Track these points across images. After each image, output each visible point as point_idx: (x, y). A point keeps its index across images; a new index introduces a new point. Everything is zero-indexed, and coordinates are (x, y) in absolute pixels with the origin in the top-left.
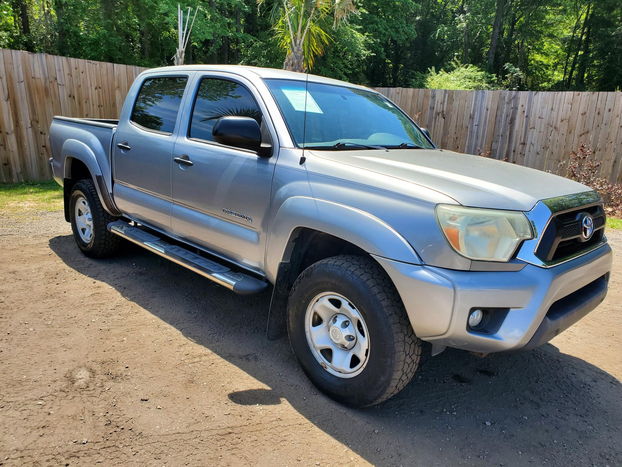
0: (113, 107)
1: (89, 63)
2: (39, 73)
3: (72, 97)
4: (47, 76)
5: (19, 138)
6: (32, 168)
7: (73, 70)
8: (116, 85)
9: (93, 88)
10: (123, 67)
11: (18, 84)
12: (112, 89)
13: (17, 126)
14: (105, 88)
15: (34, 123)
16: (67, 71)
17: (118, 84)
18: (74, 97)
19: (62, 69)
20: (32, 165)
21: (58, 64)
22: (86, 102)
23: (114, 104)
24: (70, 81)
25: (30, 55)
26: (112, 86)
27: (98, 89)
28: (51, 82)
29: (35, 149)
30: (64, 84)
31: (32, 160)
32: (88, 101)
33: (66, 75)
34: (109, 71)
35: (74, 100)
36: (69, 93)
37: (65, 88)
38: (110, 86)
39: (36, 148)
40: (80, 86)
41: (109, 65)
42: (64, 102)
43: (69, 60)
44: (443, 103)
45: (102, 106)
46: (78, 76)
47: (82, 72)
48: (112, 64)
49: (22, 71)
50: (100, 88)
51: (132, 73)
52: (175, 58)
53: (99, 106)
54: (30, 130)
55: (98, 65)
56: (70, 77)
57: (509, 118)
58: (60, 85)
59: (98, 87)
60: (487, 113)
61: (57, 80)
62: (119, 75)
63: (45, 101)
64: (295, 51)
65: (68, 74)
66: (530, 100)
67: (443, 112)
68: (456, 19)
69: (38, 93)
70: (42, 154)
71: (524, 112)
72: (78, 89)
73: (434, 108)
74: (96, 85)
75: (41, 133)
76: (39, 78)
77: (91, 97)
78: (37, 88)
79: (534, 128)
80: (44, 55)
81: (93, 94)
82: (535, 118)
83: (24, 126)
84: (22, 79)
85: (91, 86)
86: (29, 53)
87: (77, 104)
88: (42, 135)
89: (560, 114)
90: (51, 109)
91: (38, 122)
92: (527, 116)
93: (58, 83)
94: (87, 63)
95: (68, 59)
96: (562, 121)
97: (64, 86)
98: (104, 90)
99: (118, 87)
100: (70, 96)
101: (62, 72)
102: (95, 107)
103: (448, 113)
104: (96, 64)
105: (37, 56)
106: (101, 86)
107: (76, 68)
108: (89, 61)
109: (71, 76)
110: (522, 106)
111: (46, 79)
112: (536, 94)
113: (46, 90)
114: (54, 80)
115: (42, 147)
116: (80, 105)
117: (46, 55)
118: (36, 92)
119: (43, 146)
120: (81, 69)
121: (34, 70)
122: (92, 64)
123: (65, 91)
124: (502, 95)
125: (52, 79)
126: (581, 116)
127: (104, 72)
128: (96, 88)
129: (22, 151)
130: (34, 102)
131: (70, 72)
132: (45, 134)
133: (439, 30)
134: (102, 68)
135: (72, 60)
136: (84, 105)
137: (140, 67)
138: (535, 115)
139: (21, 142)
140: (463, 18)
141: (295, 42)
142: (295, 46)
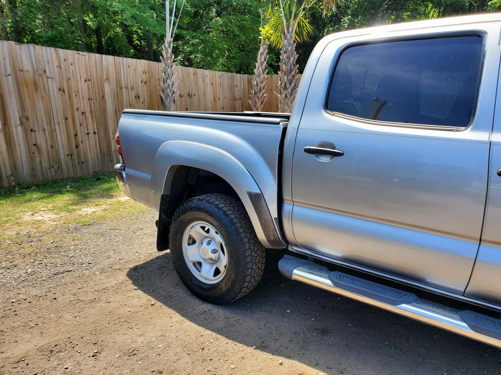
0: (102, 99)
1: (78, 54)
2: (27, 66)
3: (62, 90)
4: (36, 68)
5: (8, 137)
6: (23, 169)
7: (62, 61)
8: (105, 77)
9: (83, 80)
10: (110, 58)
11: (5, 78)
12: (101, 81)
13: (6, 124)
14: (94, 80)
15: (24, 120)
16: (56, 63)
17: (107, 76)
18: (64, 90)
19: (50, 61)
20: (22, 166)
21: (47, 56)
22: (76, 96)
23: (103, 97)
24: (60, 73)
25: (17, 46)
26: (101, 78)
27: (88, 81)
28: (40, 75)
29: (25, 149)
30: (53, 77)
31: (23, 160)
32: (78, 95)
33: (55, 67)
34: (98, 63)
35: (64, 94)
36: (59, 86)
37: (54, 81)
38: (99, 79)
39: (26, 146)
40: (70, 79)
41: (98, 56)
42: (54, 95)
43: (58, 51)
45: (92, 99)
46: (68, 68)
47: (72, 64)
48: (101, 55)
49: (9, 63)
50: (89, 80)
51: (120, 64)
52: (164, 48)
53: (89, 99)
54: (19, 128)
55: (87, 56)
56: (59, 69)
58: (49, 78)
59: (87, 80)
61: (46, 72)
62: (107, 67)
63: (35, 96)
64: (289, 38)
65: (58, 66)
68: (342, 20)
69: (27, 87)
70: (33, 153)
72: (68, 82)
74: (85, 78)
75: (32, 131)
76: (28, 71)
77: (81, 90)
78: (26, 82)
80: (31, 46)
81: (83, 86)
83: (13, 124)
84: (9, 71)
85: (81, 78)
86: (16, 43)
87: (67, 98)
88: (32, 133)
90: (41, 104)
91: (27, 119)
93: (48, 75)
94: (76, 54)
95: (56, 50)
97: (54, 80)
98: (94, 82)
99: (107, 79)
100: (60, 90)
101: (51, 64)
102: (85, 100)
104: (85, 56)
105: (24, 46)
106: (90, 79)
107: (65, 60)
108: (78, 52)
109: (61, 68)
111: (35, 72)
113: (35, 84)
114: (43, 72)
115: (32, 145)
116: (70, 99)
117: (34, 46)
118: (24, 86)
119: (34, 145)
120: (70, 60)
121: (22, 62)
122: (81, 55)
123: (55, 85)
125: (41, 72)
127: (93, 64)
128: (85, 81)
129: (12, 152)
130: (23, 97)
131: (59, 64)
132: (35, 131)
133: (326, 30)
134: (91, 59)
135: (61, 51)
136: (74, 99)
137: (127, 59)
139: (10, 141)
140: (347, 20)
141: (288, 30)
142: (288, 34)
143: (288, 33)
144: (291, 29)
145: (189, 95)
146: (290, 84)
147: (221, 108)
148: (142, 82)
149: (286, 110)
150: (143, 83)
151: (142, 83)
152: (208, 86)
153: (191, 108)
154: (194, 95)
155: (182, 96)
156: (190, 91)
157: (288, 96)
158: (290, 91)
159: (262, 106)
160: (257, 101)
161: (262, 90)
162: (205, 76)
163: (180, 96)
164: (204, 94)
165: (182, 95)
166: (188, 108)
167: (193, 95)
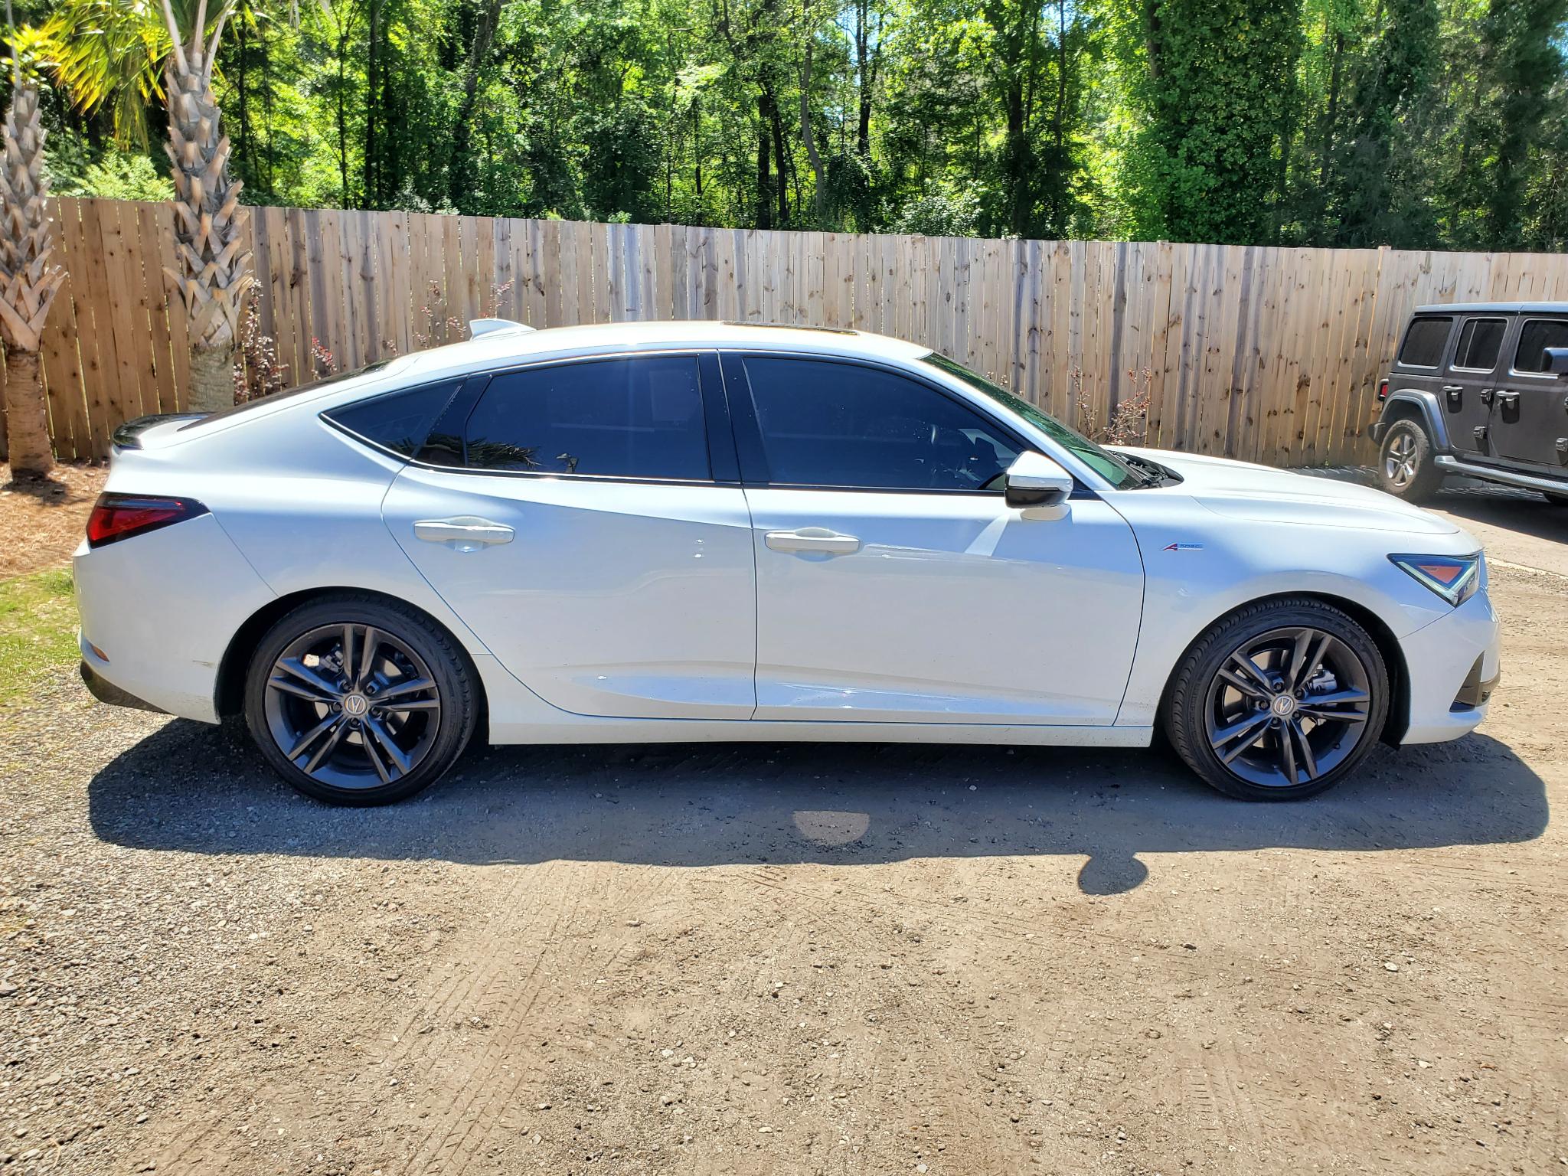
44: (532, 255)
57: (703, 290)
60: (648, 280)
64: (197, 88)
66: (740, 249)
67: (537, 277)
71: (732, 275)
73: (508, 266)
79: (759, 313)
82: (757, 291)
89: (806, 280)
92: (740, 286)
96: (811, 295)
103: (551, 280)
110: (726, 262)
112: (750, 236)
124: (678, 237)
126: (843, 283)
138: (756, 283)
141: (189, 60)
142: (191, 72)
143: (191, 69)
146: (225, 244)
149: (219, 327)
157: (222, 281)
158: (225, 267)
159: (46, 308)
160: (25, 289)
161: (37, 252)
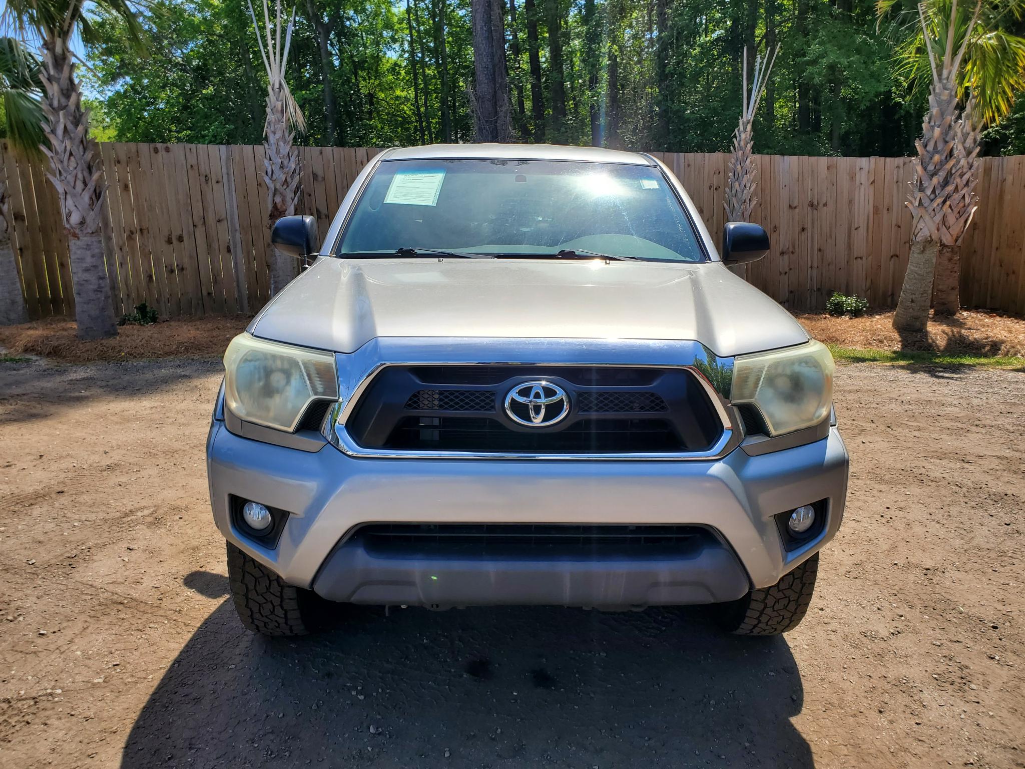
64: (937, 91)
141: (940, 75)
142: (939, 82)
144: (945, 73)
145: (811, 205)
146: (931, 180)
147: (893, 225)
148: (710, 187)
150: (713, 188)
151: (710, 189)
152: (863, 188)
153: (813, 227)
154: (825, 205)
155: (795, 208)
156: (816, 197)
157: (925, 203)
158: (929, 192)
162: (858, 169)
163: (790, 207)
164: (851, 202)
165: (795, 204)
166: (806, 226)
167: (821, 205)
